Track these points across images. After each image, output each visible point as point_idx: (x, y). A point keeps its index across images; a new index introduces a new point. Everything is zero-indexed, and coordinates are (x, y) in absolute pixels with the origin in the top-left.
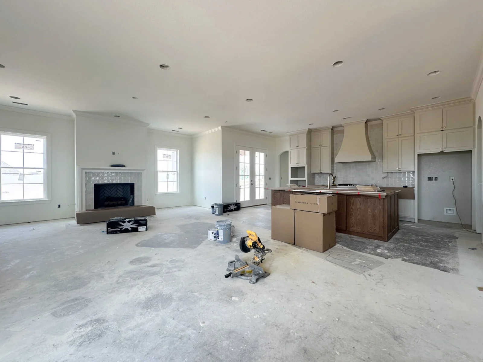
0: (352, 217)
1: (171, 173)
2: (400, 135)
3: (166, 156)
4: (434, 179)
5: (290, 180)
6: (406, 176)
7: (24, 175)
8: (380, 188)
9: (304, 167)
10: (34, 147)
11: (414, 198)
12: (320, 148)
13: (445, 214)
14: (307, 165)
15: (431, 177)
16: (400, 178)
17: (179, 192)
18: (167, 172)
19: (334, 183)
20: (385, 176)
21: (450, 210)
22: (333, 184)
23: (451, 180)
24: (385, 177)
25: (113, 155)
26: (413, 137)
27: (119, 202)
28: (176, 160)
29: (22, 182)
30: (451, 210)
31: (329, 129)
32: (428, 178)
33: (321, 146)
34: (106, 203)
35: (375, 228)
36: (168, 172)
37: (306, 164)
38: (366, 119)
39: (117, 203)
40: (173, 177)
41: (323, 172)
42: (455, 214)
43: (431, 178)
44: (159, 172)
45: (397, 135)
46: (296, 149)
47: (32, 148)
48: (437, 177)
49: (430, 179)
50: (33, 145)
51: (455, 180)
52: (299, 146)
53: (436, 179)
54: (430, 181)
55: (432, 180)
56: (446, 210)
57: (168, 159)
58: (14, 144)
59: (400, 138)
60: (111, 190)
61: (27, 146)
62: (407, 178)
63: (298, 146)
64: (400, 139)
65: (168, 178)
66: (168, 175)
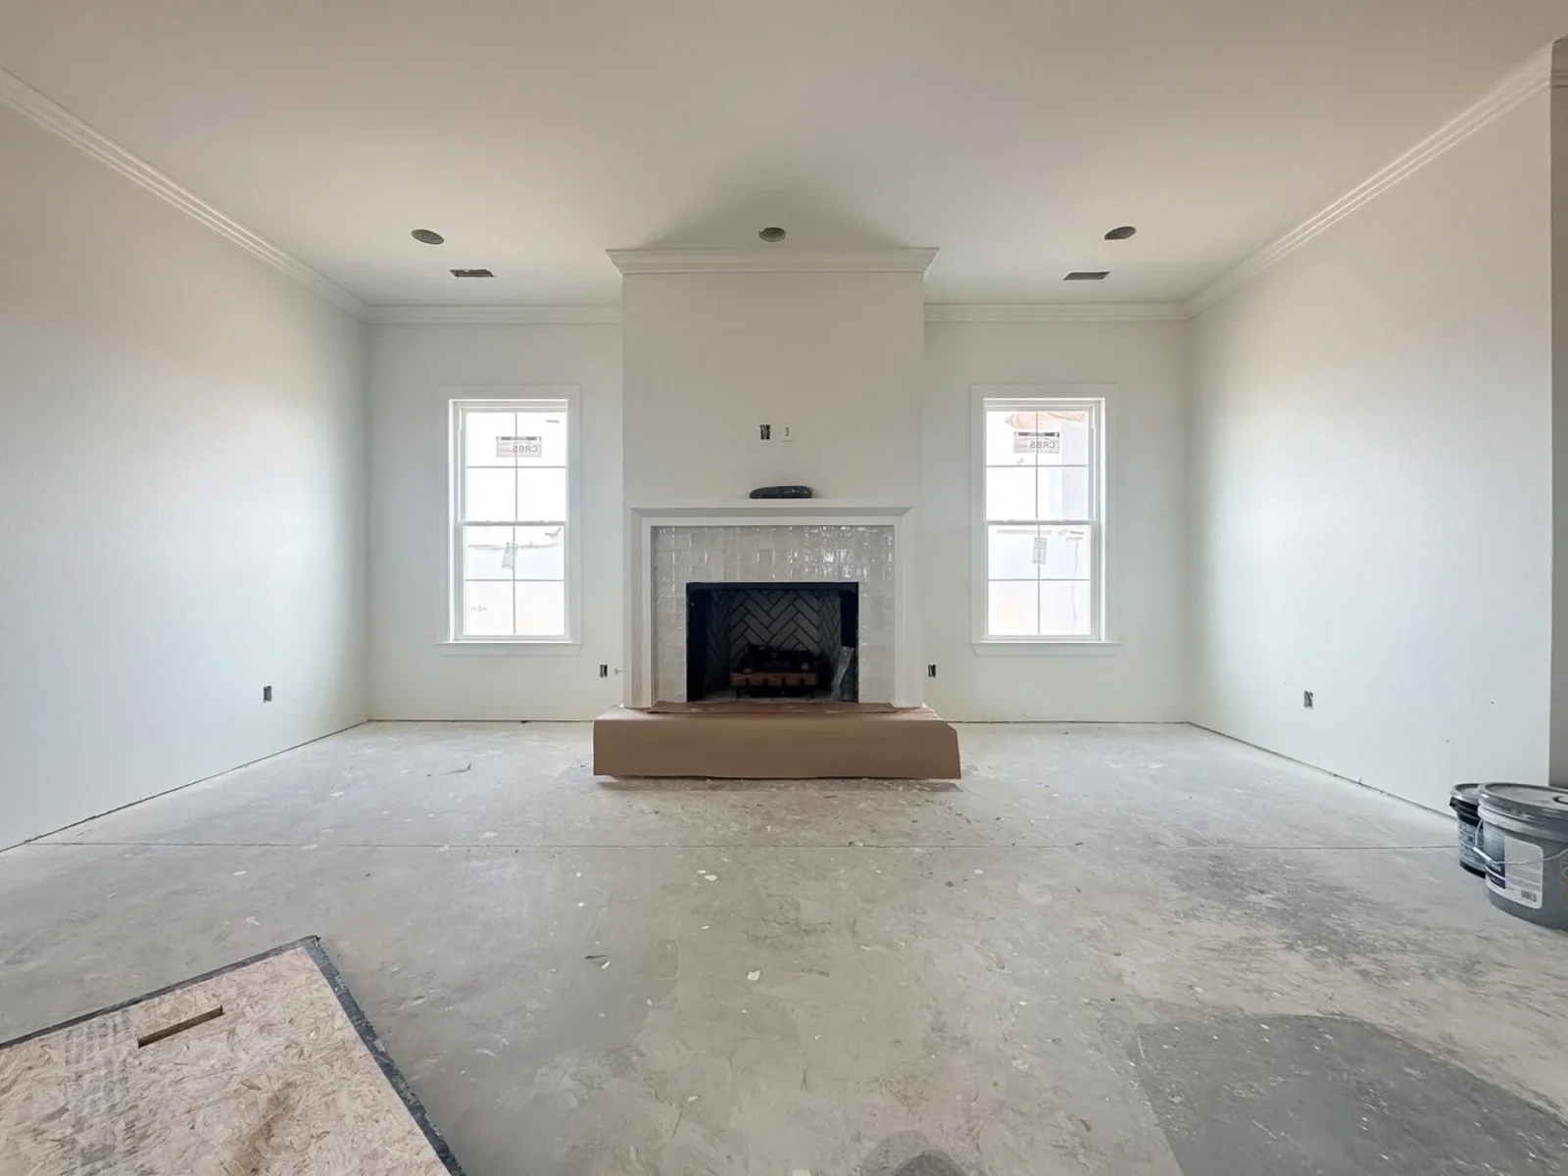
1: (1061, 533)
3: (1029, 443)
7: (515, 548)
10: (540, 446)
17: (1103, 640)
18: (1035, 528)
25: (766, 440)
27: (792, 679)
28: (1087, 463)
29: (508, 574)
34: (737, 678)
36: (1043, 528)
39: (784, 681)
40: (1073, 555)
44: (992, 530)
47: (537, 451)
50: (540, 438)
57: (1045, 458)
58: (495, 439)
60: (774, 613)
61: (525, 443)
65: (1039, 560)
66: (1040, 544)
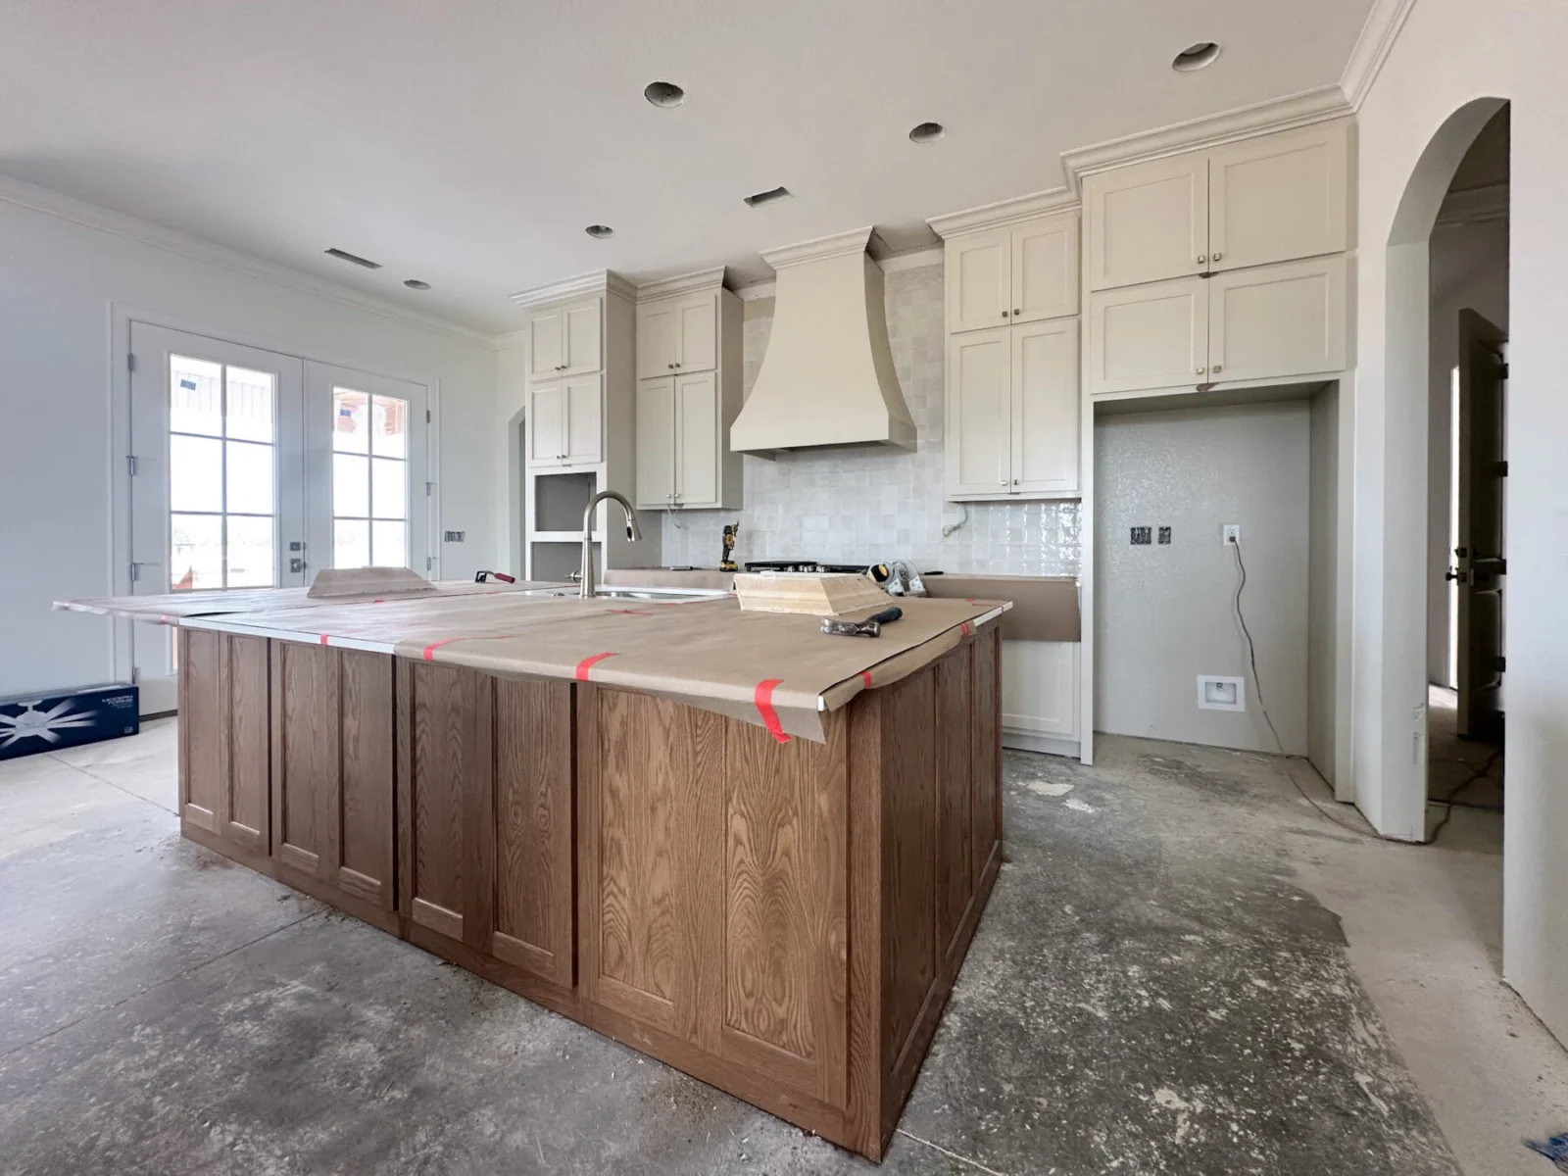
0: (613, 872)
2: (1017, 313)
4: (1155, 535)
5: (533, 544)
6: (1043, 520)
8: (922, 580)
9: (593, 475)
11: (1077, 637)
12: (672, 379)
13: (1202, 704)
14: (604, 465)
15: (1142, 529)
16: (1017, 534)
19: (730, 559)
20: (955, 524)
21: (1219, 685)
22: (725, 561)
23: (1227, 542)
24: (955, 529)
26: (1072, 323)
30: (1224, 687)
31: (708, 283)
32: (1133, 530)
33: (678, 371)
35: (781, 1012)
37: (599, 459)
38: (871, 227)
41: (690, 500)
42: (1241, 707)
43: (1147, 531)
45: (1005, 314)
46: (557, 379)
48: (1168, 529)
49: (1140, 536)
51: (1241, 540)
52: (569, 365)
53: (1165, 534)
54: (1139, 546)
55: (1149, 542)
56: (1207, 684)
59: (1015, 329)
62: (1044, 533)
63: (565, 364)
64: (1019, 332)
